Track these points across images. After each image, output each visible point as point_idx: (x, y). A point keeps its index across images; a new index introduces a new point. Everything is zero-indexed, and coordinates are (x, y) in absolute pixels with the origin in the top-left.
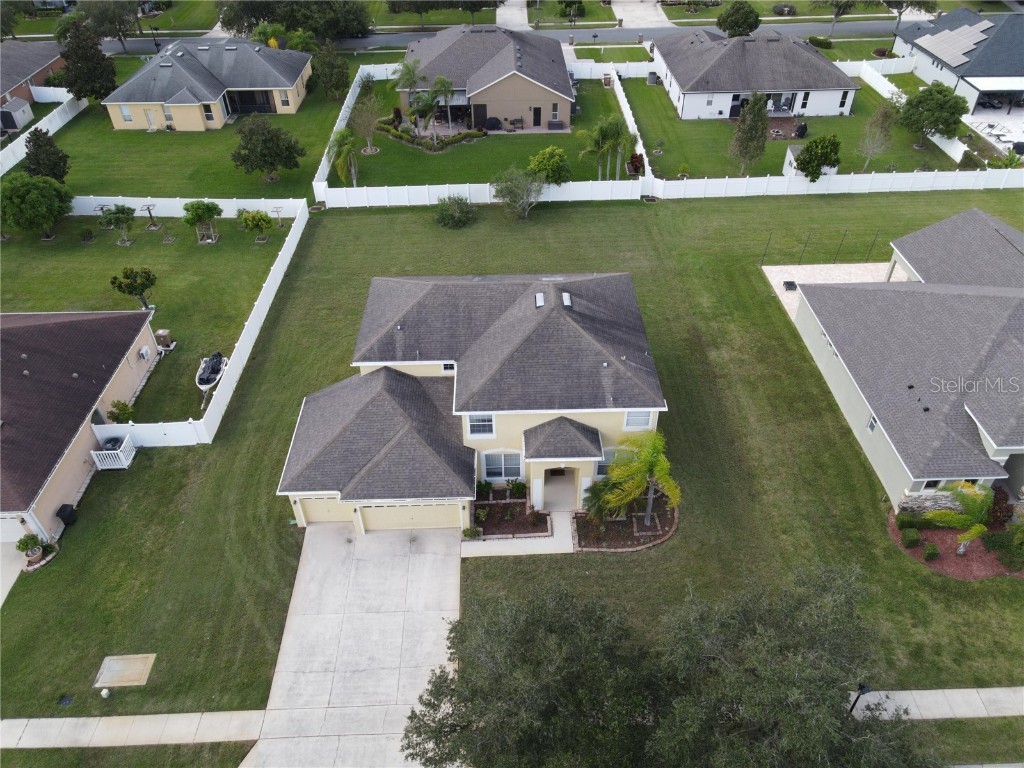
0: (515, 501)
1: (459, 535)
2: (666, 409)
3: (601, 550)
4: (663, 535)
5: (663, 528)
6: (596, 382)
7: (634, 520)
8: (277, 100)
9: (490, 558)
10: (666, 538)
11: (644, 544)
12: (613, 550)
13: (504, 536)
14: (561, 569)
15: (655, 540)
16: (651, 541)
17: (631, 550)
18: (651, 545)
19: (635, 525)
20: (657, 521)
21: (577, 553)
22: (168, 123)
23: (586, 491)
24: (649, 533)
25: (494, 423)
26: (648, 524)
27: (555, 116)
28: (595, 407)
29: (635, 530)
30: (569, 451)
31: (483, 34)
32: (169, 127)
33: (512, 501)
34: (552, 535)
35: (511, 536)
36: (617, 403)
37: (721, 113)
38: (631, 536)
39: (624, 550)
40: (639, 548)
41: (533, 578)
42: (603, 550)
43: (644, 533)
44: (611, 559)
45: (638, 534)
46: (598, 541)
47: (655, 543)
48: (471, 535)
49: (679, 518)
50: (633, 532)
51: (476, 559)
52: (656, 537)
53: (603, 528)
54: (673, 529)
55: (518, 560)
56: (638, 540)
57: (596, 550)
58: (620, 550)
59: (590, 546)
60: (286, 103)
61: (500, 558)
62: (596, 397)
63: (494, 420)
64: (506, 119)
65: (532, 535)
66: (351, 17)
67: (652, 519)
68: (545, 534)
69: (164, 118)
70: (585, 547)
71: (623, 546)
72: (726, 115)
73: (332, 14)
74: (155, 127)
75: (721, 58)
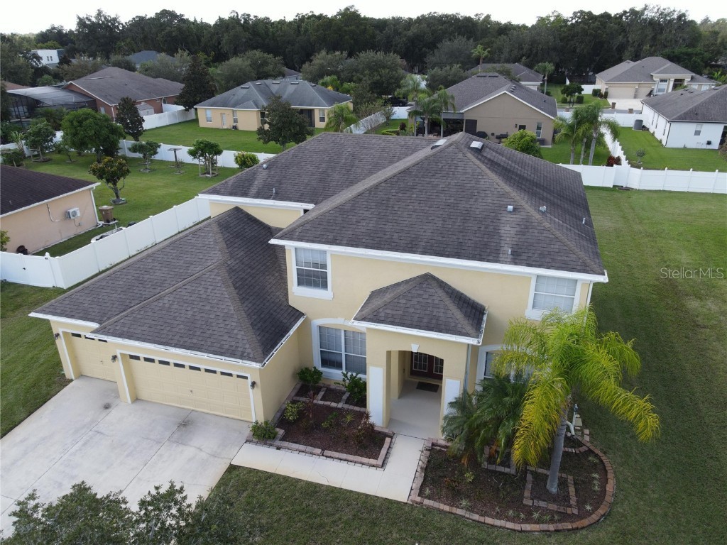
0: (351, 407)
1: (247, 432)
2: (604, 279)
3: (455, 510)
4: (580, 517)
5: (581, 504)
6: (491, 229)
7: (529, 477)
8: (317, 116)
9: (270, 475)
10: (586, 522)
11: (538, 522)
12: (476, 517)
13: (309, 449)
14: (374, 523)
15: (560, 521)
16: (552, 521)
17: (510, 525)
18: (551, 527)
19: (529, 486)
20: (572, 490)
21: (413, 506)
22: (235, 124)
23: (452, 404)
24: (553, 507)
25: (329, 271)
26: (554, 490)
27: (539, 134)
28: (481, 259)
29: (527, 494)
30: (425, 320)
31: (487, 78)
32: (235, 127)
33: (346, 406)
34: (383, 465)
35: (319, 451)
36: (517, 259)
37: (709, 143)
38: (516, 503)
39: (498, 523)
40: (527, 527)
41: (321, 526)
42: (459, 512)
43: (542, 504)
44: (469, 532)
45: (530, 503)
46: (454, 495)
47: (560, 526)
48: (263, 435)
49: (615, 495)
50: (521, 497)
51: (250, 470)
52: (565, 517)
53: (469, 477)
54: (601, 511)
55: (313, 490)
56: (530, 513)
57: (447, 508)
58: (489, 520)
59: (439, 500)
60: (322, 120)
61: (286, 479)
62: (486, 245)
63: (329, 266)
64: (493, 134)
65: (350, 457)
66: (393, 81)
67: (563, 484)
68: (372, 461)
69: (233, 120)
70: (429, 498)
71: (498, 516)
72: (716, 145)
73: (379, 77)
74: (225, 127)
75: (711, 97)
